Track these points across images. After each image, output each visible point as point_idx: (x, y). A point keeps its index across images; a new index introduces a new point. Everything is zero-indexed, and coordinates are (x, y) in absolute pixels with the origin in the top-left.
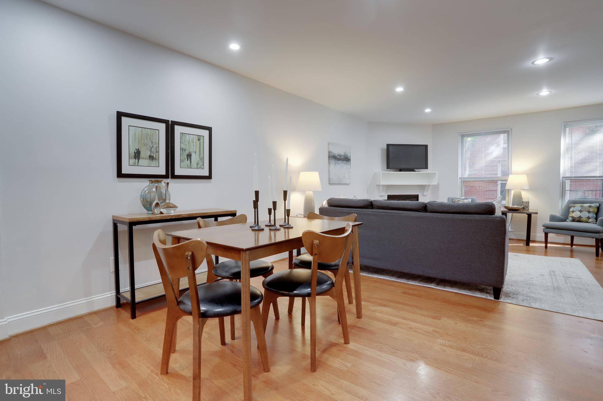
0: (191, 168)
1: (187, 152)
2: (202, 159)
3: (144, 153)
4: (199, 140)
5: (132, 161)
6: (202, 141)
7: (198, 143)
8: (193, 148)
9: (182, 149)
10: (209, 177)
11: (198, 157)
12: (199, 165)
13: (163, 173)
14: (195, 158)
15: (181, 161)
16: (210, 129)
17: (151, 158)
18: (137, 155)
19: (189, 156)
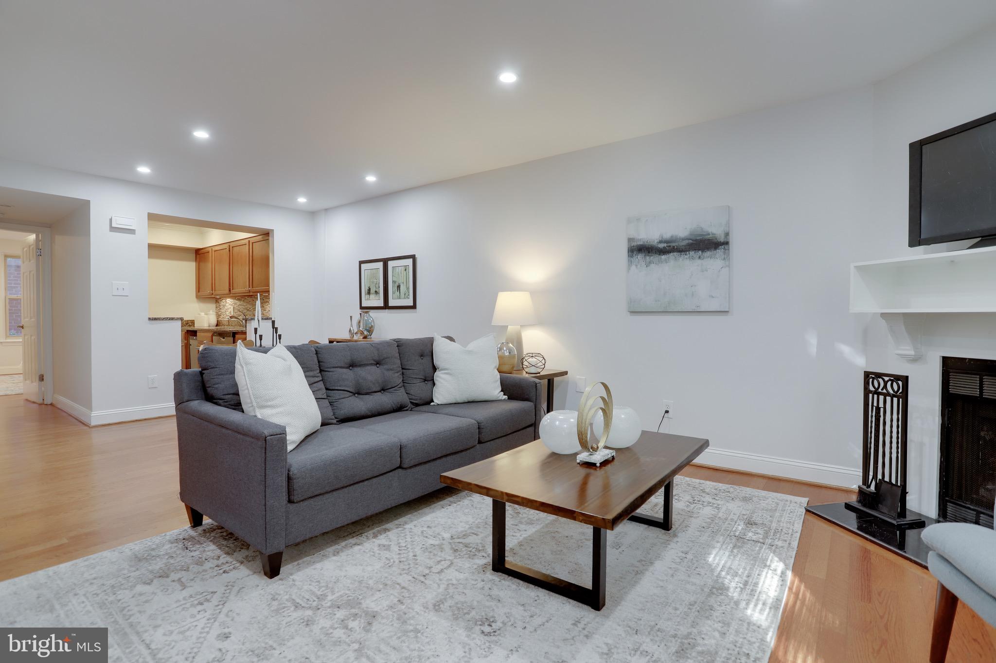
0: (400, 298)
1: (397, 284)
2: (408, 289)
3: (372, 291)
4: (405, 270)
5: (367, 296)
6: (407, 270)
7: (405, 273)
8: (401, 280)
9: (394, 282)
10: (414, 307)
11: (405, 287)
12: (406, 296)
13: (382, 305)
14: (403, 288)
15: (393, 293)
16: (413, 257)
17: (376, 292)
18: (369, 292)
19: (399, 287)
